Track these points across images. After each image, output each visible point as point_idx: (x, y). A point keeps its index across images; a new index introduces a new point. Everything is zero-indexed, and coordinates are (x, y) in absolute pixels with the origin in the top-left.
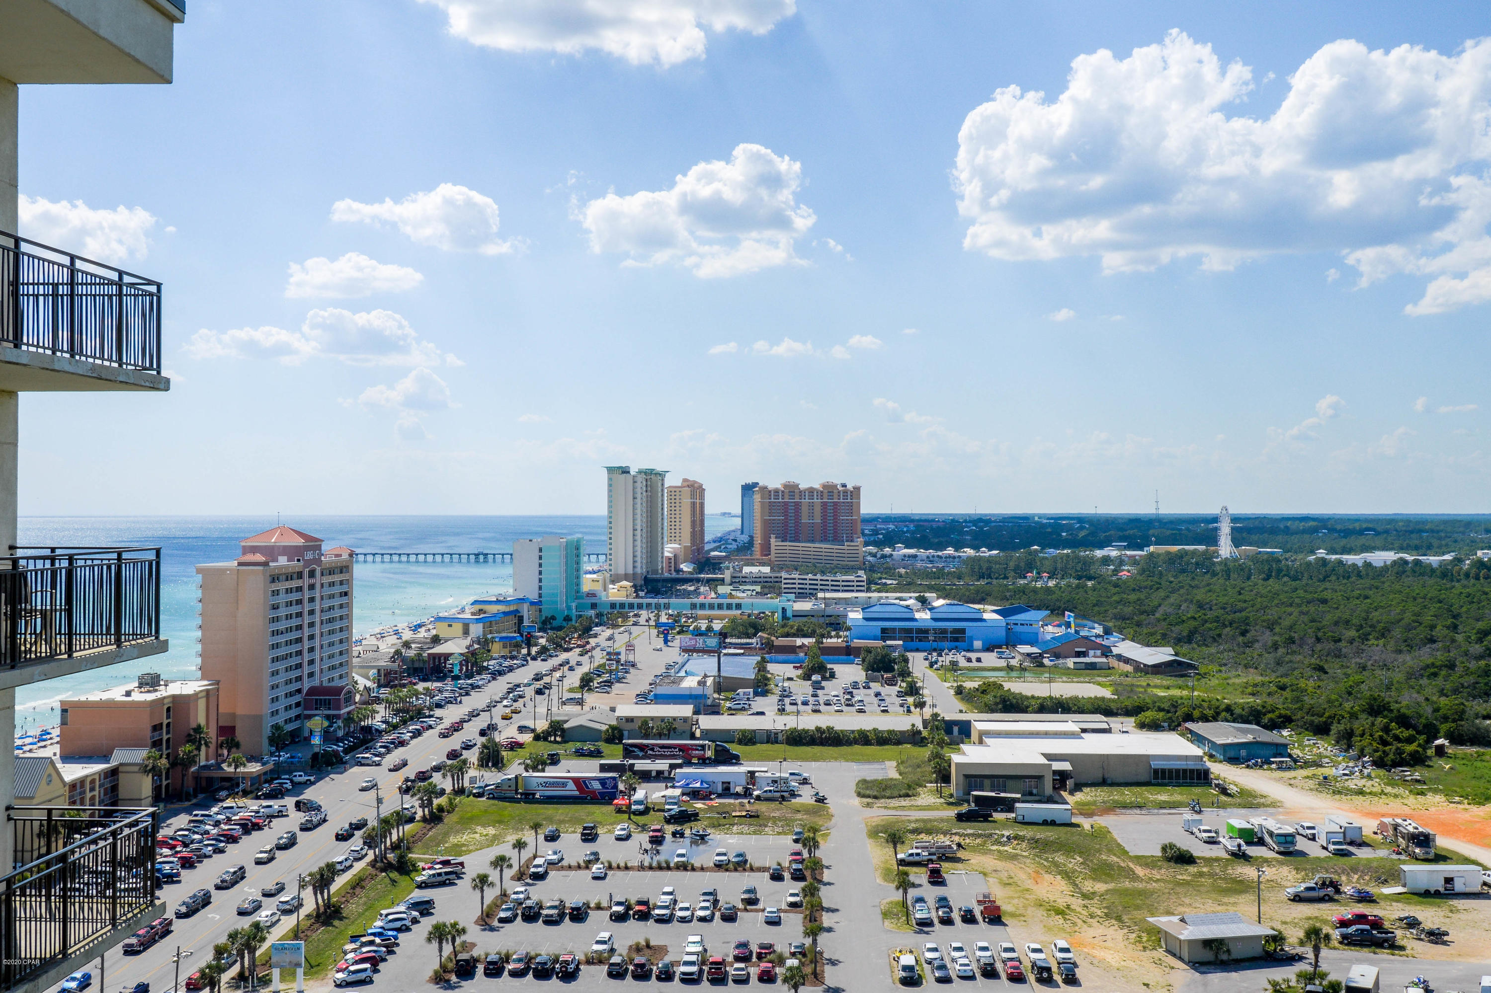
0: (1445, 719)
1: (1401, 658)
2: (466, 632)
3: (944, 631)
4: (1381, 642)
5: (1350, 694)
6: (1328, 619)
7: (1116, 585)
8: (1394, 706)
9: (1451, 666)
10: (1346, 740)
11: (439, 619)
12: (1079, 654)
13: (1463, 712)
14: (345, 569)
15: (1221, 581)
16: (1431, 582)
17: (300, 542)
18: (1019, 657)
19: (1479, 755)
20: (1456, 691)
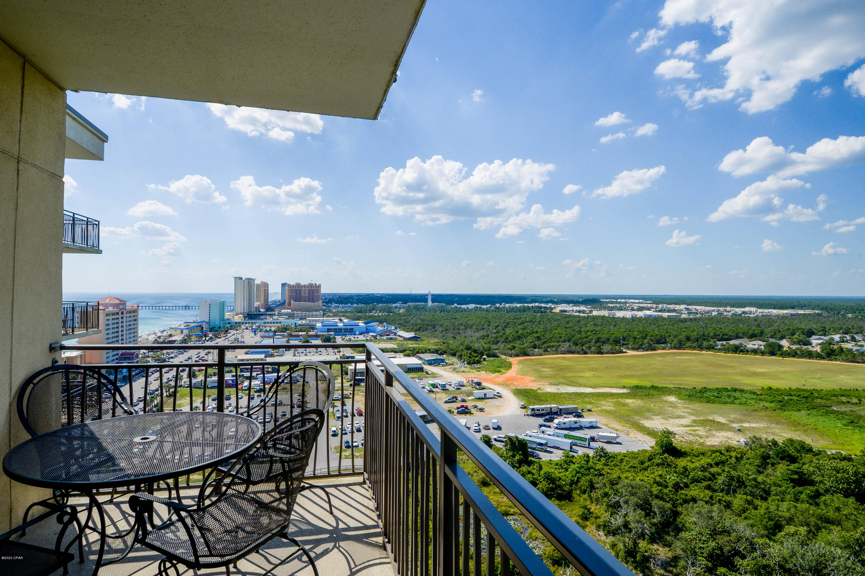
0: (486, 350)
1: (475, 334)
2: (182, 333)
3: (347, 329)
4: (470, 330)
5: (462, 344)
6: (457, 323)
7: (399, 315)
8: (473, 347)
9: (488, 336)
10: (460, 357)
11: (171, 328)
12: (387, 335)
13: (490, 348)
14: (135, 311)
15: (428, 313)
16: (484, 313)
17: (118, 302)
18: (370, 337)
19: (494, 360)
20: (489, 343)
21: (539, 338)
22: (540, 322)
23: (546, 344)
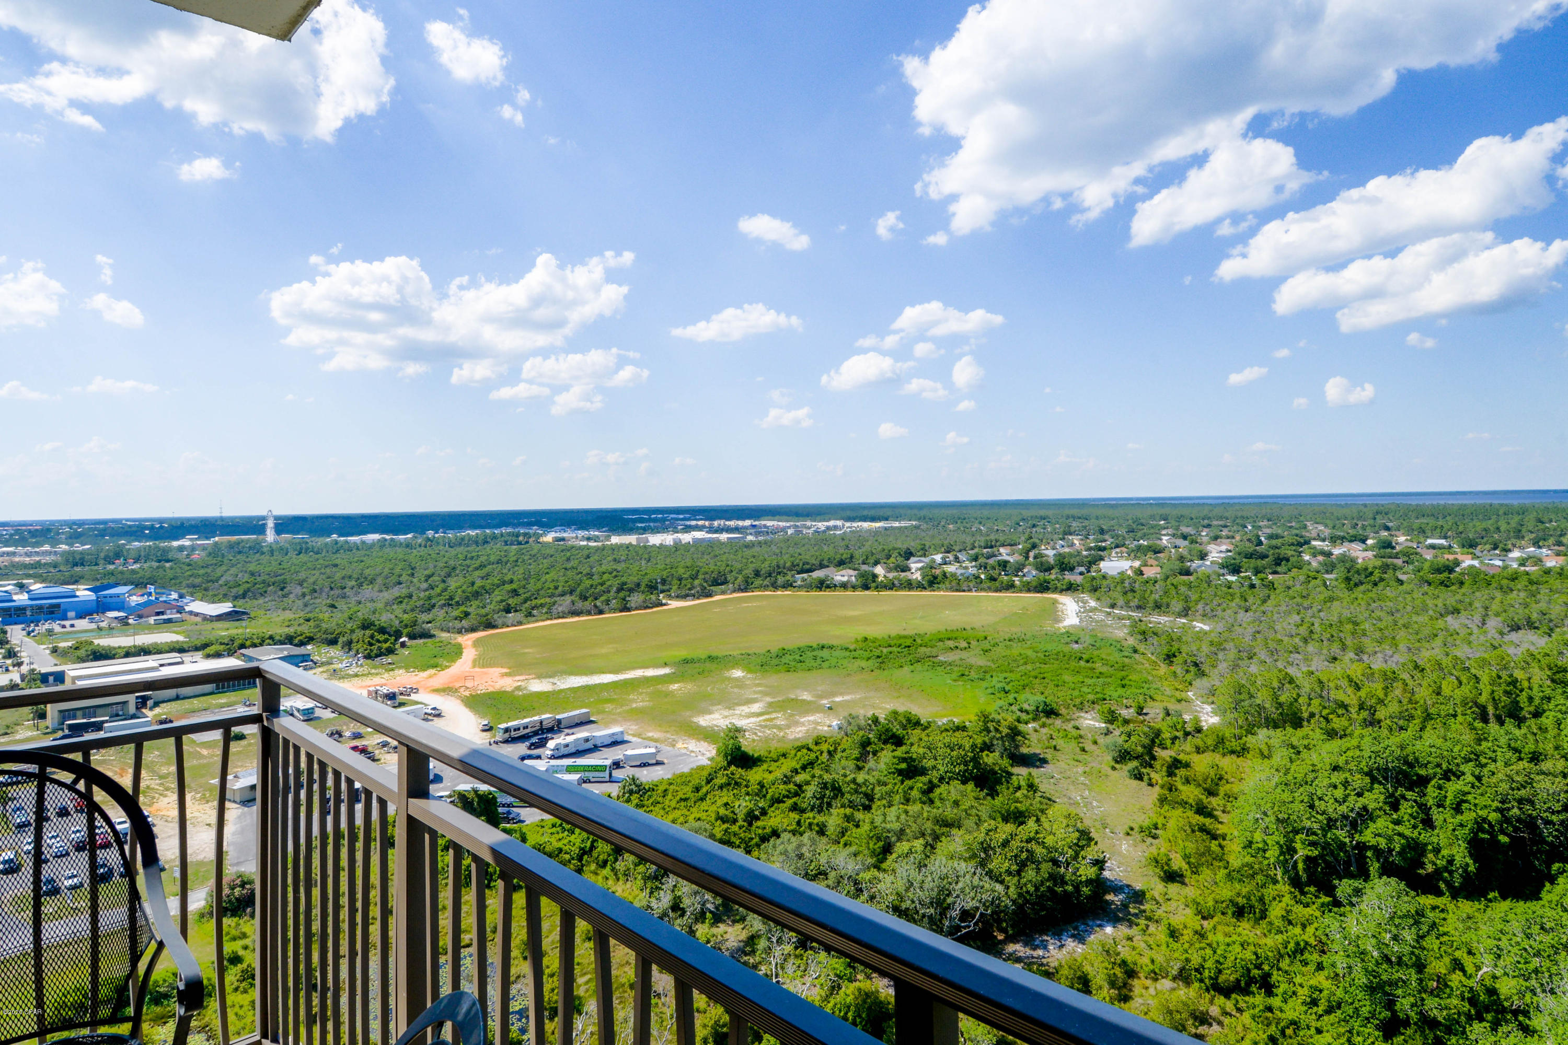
0: (406, 626)
1: (381, 595)
3: (40, 607)
4: (370, 587)
5: (351, 619)
6: (338, 576)
7: (189, 565)
8: (377, 623)
9: (410, 596)
10: (349, 644)
12: (158, 614)
13: (416, 621)
15: (268, 557)
16: (399, 550)
18: (107, 621)
19: (425, 644)
20: (412, 610)
21: (515, 593)
22: (517, 561)
23: (529, 603)
